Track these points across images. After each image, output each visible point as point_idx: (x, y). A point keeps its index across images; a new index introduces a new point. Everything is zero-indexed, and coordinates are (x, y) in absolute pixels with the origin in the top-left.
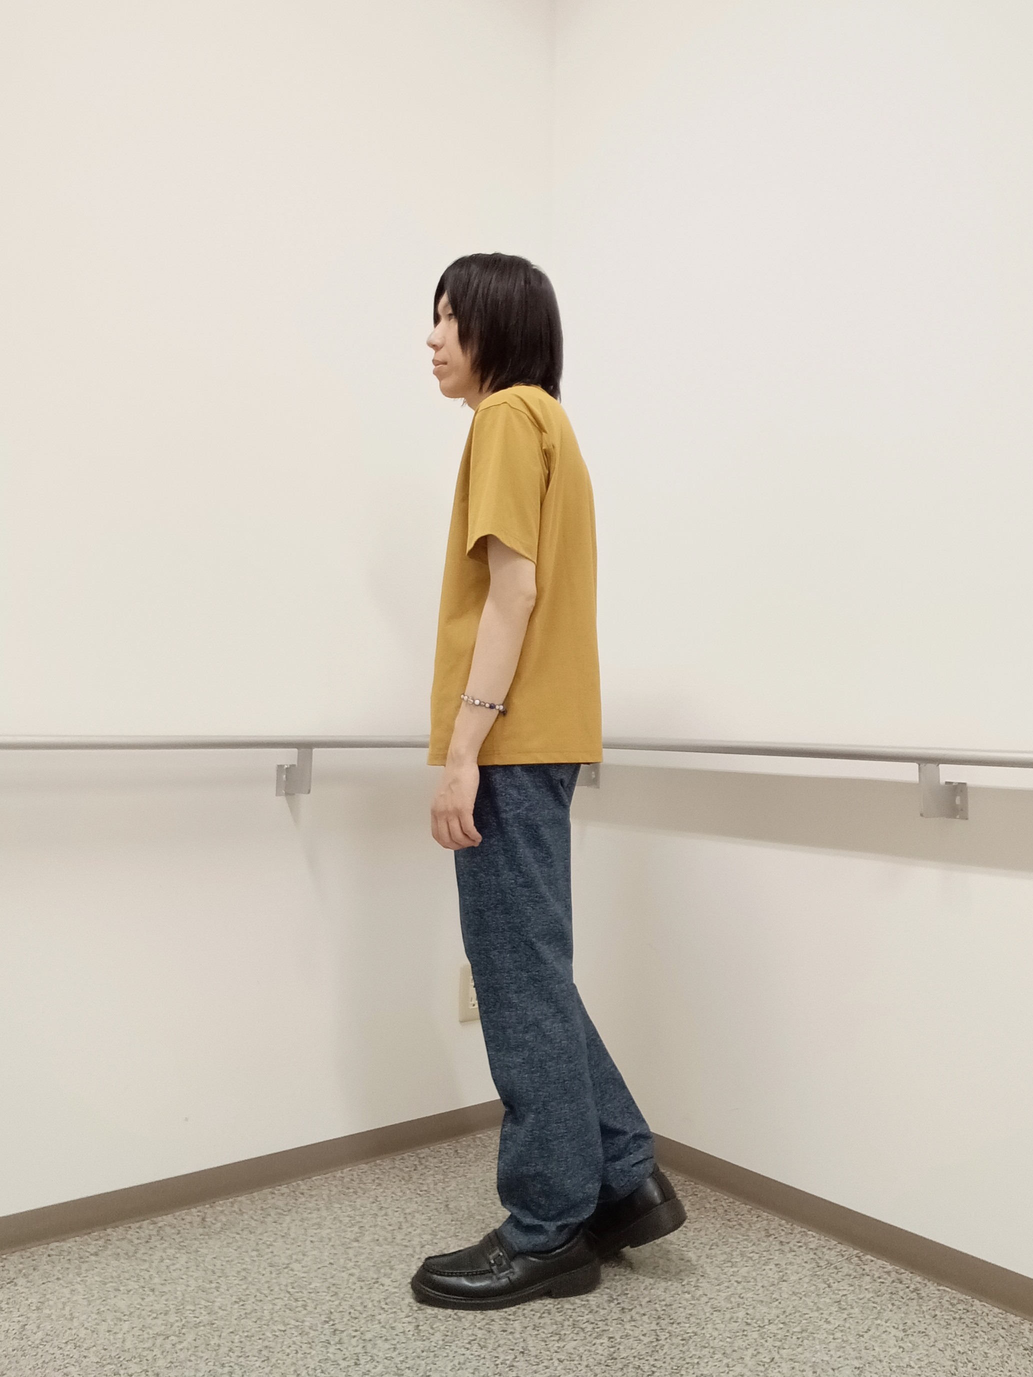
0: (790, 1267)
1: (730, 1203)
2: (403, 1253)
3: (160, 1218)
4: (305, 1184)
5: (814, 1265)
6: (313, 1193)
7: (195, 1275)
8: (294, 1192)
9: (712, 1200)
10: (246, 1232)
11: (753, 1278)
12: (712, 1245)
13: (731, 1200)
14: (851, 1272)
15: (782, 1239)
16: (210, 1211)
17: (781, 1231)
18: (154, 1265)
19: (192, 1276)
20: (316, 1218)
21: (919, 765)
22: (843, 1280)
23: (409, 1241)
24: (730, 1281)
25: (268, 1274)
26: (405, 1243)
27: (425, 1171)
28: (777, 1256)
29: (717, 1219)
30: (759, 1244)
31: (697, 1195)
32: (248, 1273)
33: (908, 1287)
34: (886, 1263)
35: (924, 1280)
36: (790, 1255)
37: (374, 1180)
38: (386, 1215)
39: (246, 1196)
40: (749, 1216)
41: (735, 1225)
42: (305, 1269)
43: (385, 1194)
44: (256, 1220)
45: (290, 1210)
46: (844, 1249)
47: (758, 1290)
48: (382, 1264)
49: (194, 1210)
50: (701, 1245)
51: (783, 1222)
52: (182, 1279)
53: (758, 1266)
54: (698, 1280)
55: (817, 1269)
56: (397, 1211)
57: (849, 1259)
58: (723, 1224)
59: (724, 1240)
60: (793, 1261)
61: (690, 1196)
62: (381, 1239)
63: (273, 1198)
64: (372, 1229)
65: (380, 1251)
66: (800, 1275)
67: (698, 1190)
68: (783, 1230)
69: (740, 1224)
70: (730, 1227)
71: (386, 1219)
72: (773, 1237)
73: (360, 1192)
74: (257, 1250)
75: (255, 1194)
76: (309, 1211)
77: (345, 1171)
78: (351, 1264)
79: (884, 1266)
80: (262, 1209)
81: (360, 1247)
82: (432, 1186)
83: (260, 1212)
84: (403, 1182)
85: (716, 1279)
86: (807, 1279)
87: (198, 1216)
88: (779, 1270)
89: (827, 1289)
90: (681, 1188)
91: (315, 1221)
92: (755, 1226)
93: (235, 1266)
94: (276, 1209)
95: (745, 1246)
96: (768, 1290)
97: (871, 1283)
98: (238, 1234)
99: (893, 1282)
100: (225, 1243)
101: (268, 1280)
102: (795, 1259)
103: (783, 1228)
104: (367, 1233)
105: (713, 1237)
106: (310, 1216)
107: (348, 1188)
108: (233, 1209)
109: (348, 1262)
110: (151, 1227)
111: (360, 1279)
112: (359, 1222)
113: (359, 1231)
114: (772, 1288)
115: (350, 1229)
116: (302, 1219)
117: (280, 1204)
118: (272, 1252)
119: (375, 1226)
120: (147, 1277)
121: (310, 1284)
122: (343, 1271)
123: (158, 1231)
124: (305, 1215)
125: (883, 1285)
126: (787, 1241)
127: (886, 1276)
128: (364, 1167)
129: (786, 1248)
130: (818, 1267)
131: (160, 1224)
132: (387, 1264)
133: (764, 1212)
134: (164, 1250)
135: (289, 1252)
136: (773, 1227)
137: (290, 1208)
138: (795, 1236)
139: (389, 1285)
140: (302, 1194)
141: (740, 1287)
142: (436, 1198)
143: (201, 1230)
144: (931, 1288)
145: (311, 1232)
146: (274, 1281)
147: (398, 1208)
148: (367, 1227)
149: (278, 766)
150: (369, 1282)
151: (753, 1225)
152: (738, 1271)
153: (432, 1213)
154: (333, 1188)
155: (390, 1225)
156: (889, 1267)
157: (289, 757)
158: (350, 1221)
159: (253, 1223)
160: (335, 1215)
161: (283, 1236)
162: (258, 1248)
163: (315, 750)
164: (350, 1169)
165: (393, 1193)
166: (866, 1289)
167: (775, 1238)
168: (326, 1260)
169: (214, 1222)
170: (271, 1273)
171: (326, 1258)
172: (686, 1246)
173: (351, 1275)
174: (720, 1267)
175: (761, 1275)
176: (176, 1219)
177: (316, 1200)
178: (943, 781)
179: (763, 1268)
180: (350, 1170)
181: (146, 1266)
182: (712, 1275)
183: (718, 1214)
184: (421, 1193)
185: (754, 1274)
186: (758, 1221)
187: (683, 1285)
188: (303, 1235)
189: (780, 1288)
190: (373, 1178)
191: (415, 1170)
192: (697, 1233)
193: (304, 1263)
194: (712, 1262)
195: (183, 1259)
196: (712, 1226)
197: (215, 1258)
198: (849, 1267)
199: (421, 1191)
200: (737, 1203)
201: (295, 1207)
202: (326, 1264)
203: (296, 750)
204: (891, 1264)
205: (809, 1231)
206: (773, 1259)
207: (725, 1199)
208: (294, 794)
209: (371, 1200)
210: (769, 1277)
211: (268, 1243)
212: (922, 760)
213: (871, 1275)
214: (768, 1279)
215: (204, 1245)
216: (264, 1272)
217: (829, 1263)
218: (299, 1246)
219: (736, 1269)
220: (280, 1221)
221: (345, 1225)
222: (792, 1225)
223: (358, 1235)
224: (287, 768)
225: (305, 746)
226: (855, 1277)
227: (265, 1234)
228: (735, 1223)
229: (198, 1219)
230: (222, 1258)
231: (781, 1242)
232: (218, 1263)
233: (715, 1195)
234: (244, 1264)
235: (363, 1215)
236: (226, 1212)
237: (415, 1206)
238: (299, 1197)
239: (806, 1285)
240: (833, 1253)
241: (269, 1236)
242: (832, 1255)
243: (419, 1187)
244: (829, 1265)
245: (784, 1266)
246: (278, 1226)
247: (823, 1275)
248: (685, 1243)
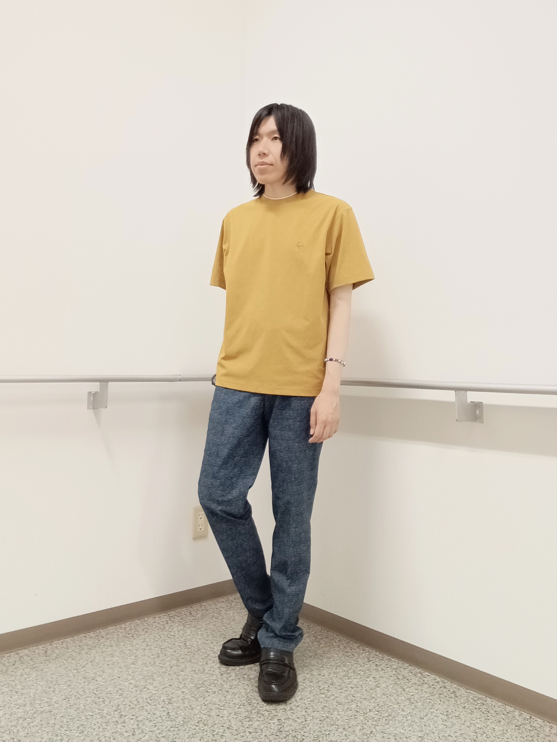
0: (382, 679)
1: (347, 642)
2: (160, 671)
3: (21, 651)
4: (104, 632)
5: (395, 678)
6: (109, 636)
7: (41, 683)
8: (97, 636)
9: (337, 641)
10: (70, 659)
11: (360, 686)
12: (337, 667)
14: (417, 682)
15: (377, 663)
16: (49, 647)
18: (17, 678)
19: (39, 684)
20: (111, 651)
21: (455, 392)
22: (412, 686)
23: (164, 664)
24: (347, 687)
25: (83, 683)
26: (161, 665)
27: (173, 624)
28: (374, 673)
29: (339, 652)
30: (364, 666)
31: (328, 638)
32: (71, 682)
33: (449, 691)
34: (437, 677)
35: (458, 686)
36: (381, 672)
37: (143, 629)
38: (150, 649)
39: (70, 638)
40: (358, 650)
42: (104, 680)
43: (149, 637)
44: (76, 652)
45: (95, 646)
46: (413, 669)
47: (363, 692)
48: (148, 678)
49: (40, 647)
50: (331, 667)
51: (378, 653)
52: (34, 686)
53: (363, 678)
54: (329, 686)
55: (397, 680)
56: (157, 647)
57: (415, 675)
58: (343, 654)
59: (344, 664)
60: (383, 675)
61: (325, 638)
62: (147, 663)
63: (86, 640)
64: (142, 657)
65: (147, 670)
66: (387, 683)
67: (329, 635)
68: (377, 658)
69: (353, 655)
70: (347, 656)
71: (150, 652)
72: (372, 662)
73: (135, 636)
74: (77, 669)
75: (75, 637)
76: (106, 647)
77: (127, 624)
78: (130, 677)
79: (435, 679)
81: (135, 668)
82: (177, 633)
83: (78, 647)
84: (160, 630)
85: (339, 686)
86: (391, 686)
87: (43, 650)
88: (375, 681)
89: (403, 692)
90: (319, 634)
91: (109, 653)
92: (362, 656)
93: (64, 679)
94: (87, 646)
95: (356, 667)
96: (369, 692)
97: (427, 688)
98: (66, 660)
99: (441, 688)
100: (58, 665)
101: (83, 686)
103: (378, 657)
104: (139, 660)
105: (337, 662)
106: (107, 650)
107: (129, 634)
108: (63, 646)
109: (128, 676)
110: (16, 656)
111: (135, 686)
112: (135, 653)
113: (135, 658)
114: (371, 691)
115: (129, 657)
116: (102, 651)
117: (90, 643)
118: (85, 671)
119: (144, 656)
120: (13, 685)
121: (107, 689)
122: (126, 682)
123: (20, 659)
124: (104, 649)
125: (435, 689)
126: (380, 664)
127: (436, 684)
128: (138, 622)
129: (379, 668)
130: (398, 679)
131: (21, 655)
132: (151, 677)
133: (367, 648)
134: (23, 669)
135: (95, 671)
136: (372, 656)
137: (95, 645)
138: (385, 661)
139: (152, 690)
140: (102, 637)
141: (353, 690)
142: (179, 640)
143: (44, 658)
144: (462, 691)
145: (108, 659)
146: (86, 687)
147: (157, 645)
148: (139, 656)
149: (89, 392)
150: (141, 688)
151: (360, 655)
152: (352, 681)
153: (176, 648)
155: (152, 655)
156: (438, 679)
157: (95, 387)
158: (130, 653)
159: (74, 654)
160: (121, 650)
161: (91, 662)
163: (110, 383)
164: (130, 623)
165: (154, 637)
166: (425, 692)
167: (374, 662)
168: (116, 675)
169: (52, 653)
170: (85, 682)
172: (322, 667)
173: (131, 683)
174: (342, 679)
175: (366, 684)
176: (30, 651)
177: (110, 641)
178: (469, 401)
179: (366, 679)
180: (130, 624)
181: (13, 679)
182: (337, 684)
183: (340, 649)
184: (171, 637)
185: (361, 683)
186: (363, 653)
187: (321, 690)
188: (103, 660)
189: (376, 691)
191: (167, 623)
192: (329, 660)
193: (103, 677)
194: (336, 676)
195: (34, 674)
196: (337, 655)
197: (52, 674)
198: (415, 679)
199: (170, 636)
200: (351, 643)
201: (98, 645)
202: (116, 677)
203: (99, 383)
204: (439, 677)
205: (393, 658)
206: (372, 674)
207: (345, 640)
208: (97, 408)
209: (142, 641)
210: (369, 685)
211: (83, 665)
212: (457, 389)
213: (428, 683)
215: (46, 666)
216: (80, 682)
218: (100, 667)
219: (351, 680)
220: (89, 653)
221: (127, 655)
222: (383, 655)
223: (134, 661)
224: (94, 394)
225: (104, 381)
226: (419, 685)
227: (81, 660)
228: (350, 654)
229: (43, 652)
230: (57, 674)
231: (376, 665)
232: (55, 677)
233: (339, 638)
234: (69, 677)
235: (137, 650)
236: (59, 648)
237: (167, 644)
238: (101, 639)
239: (390, 690)
241: (84, 661)
242: (405, 672)
243: (169, 634)
244: (404, 678)
245: (378, 679)
246: (89, 656)
247: (400, 684)
248: (321, 665)
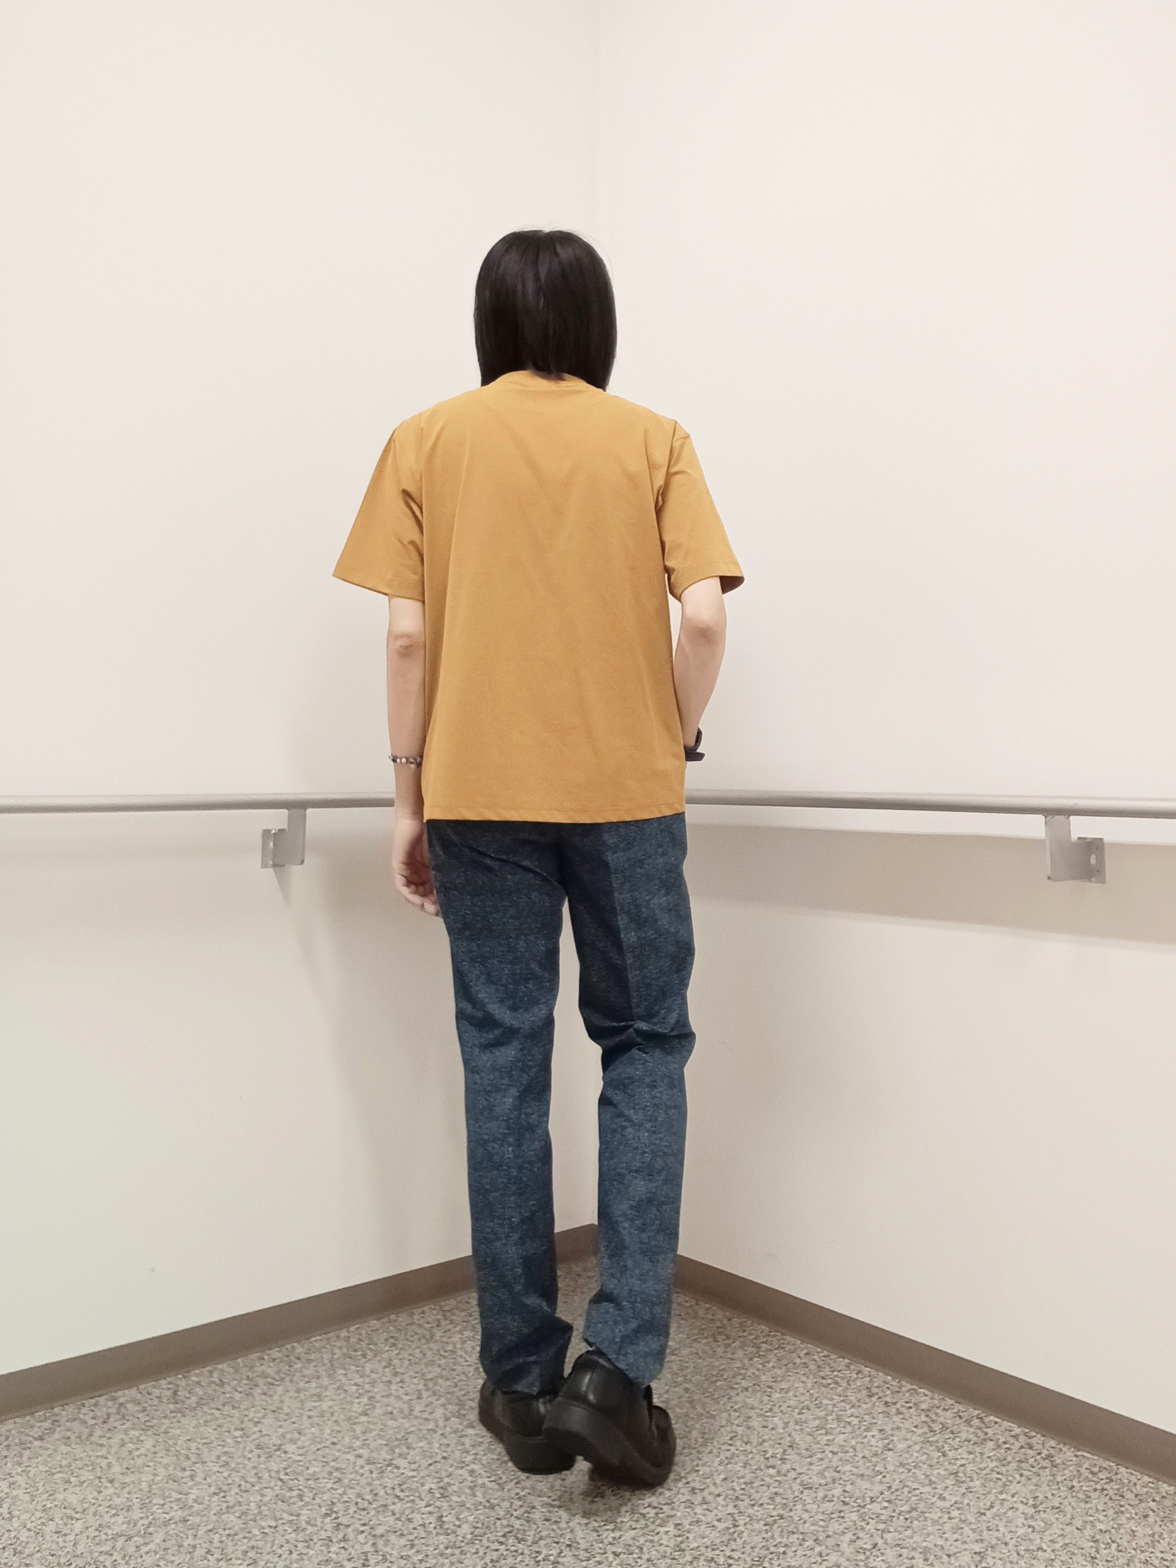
0: (897, 1433)
1: (824, 1356)
2: (423, 1427)
3: (120, 1393)
4: (302, 1347)
5: (926, 1429)
6: (313, 1357)
7: (165, 1461)
8: (287, 1356)
9: (802, 1354)
10: (227, 1408)
11: (852, 1447)
12: (802, 1409)
13: (826, 1353)
14: (971, 1436)
15: (888, 1399)
16: (183, 1383)
17: (886, 1390)
18: (113, 1450)
19: (160, 1463)
20: (316, 1387)
21: (1046, 817)
22: (961, 1447)
23: (431, 1413)
24: (824, 1452)
25: (255, 1459)
26: (425, 1415)
27: (451, 1326)
28: (881, 1420)
29: (808, 1377)
30: (859, 1406)
31: (784, 1348)
32: (230, 1457)
33: (1039, 1454)
34: (1013, 1425)
35: (1059, 1444)
36: (896, 1419)
37: (386, 1340)
38: (401, 1381)
39: (229, 1362)
40: (848, 1372)
41: (830, 1384)
42: (301, 1452)
43: (400, 1357)
44: (240, 1392)
45: (282, 1379)
46: (962, 1409)
47: (858, 1462)
48: (397, 1443)
49: (163, 1382)
50: (789, 1409)
51: (889, 1378)
52: (148, 1466)
53: (858, 1432)
54: (785, 1451)
55: (929, 1434)
56: (415, 1378)
57: (968, 1422)
58: (816, 1383)
59: (817, 1402)
60: (901, 1425)
61: (776, 1349)
62: (395, 1412)
63: (262, 1365)
64: (385, 1400)
65: (394, 1426)
66: (908, 1442)
67: (785, 1342)
68: (888, 1388)
69: (837, 1383)
70: (825, 1387)
71: (402, 1387)
72: (876, 1397)
73: (370, 1355)
74: (242, 1429)
75: (239, 1360)
76: (307, 1380)
77: (352, 1329)
78: (358, 1443)
79: (1011, 1429)
80: (248, 1378)
81: (369, 1422)
82: (459, 1346)
83: (245, 1382)
84: (423, 1341)
85: (807, 1449)
86: (917, 1447)
87: (169, 1389)
88: (883, 1437)
89: (942, 1458)
90: (765, 1339)
91: (313, 1391)
92: (855, 1384)
93: (214, 1449)
94: (266, 1378)
95: (843, 1409)
96: (870, 1461)
97: (994, 1449)
98: (219, 1409)
99: (1022, 1447)
100: (201, 1421)
101: (256, 1465)
102: (903, 1423)
103: (888, 1386)
104: (378, 1405)
105: (802, 1399)
106: (307, 1385)
107: (356, 1351)
108: (212, 1379)
109: (354, 1440)
110: (110, 1404)
111: (369, 1462)
112: (369, 1391)
113: (370, 1402)
114: (874, 1459)
115: (356, 1400)
116: (298, 1389)
117: (270, 1371)
118: (260, 1431)
119: (389, 1396)
120: (104, 1465)
121: (308, 1468)
122: (348, 1453)
123: (119, 1408)
124: (302, 1385)
125: (1009, 1452)
126: (894, 1401)
127: (1012, 1440)
128: (374, 1323)
129: (893, 1410)
130: (932, 1431)
131: (122, 1400)
132: (403, 1442)
133: (866, 1366)
134: (126, 1432)
135: (281, 1430)
136: (876, 1385)
137: (283, 1376)
138: (904, 1395)
139: (405, 1468)
140: (299, 1359)
141: (835, 1459)
142: (462, 1360)
143: (171, 1406)
144: (1067, 1454)
145: (310, 1404)
146: (262, 1466)
147: (417, 1372)
148: (378, 1397)
149: (264, 830)
150: (380, 1465)
151: (852, 1383)
152: (834, 1439)
153: (458, 1378)
154: (336, 1350)
155: (406, 1394)
156: (1017, 1430)
157: (278, 819)
158: (357, 1390)
159: (237, 1396)
160: (338, 1384)
161: (274, 1411)
162: (243, 1426)
163: (309, 811)
164: (357, 1326)
165: (410, 1355)
166: (989, 1457)
167: (879, 1398)
168: (327, 1440)
169: (188, 1396)
170: (259, 1456)
171: (328, 1437)
172: (771, 1410)
173: (359, 1456)
174: (812, 1435)
175: (862, 1443)
176: (140, 1393)
177: (315, 1366)
178: (1074, 837)
179: (865, 1434)
180: (358, 1328)
181: (103, 1452)
182: (803, 1445)
183: (810, 1370)
184: (446, 1354)
185: (853, 1442)
186: (857, 1378)
187: (767, 1459)
188: (298, 1408)
189: (884, 1459)
190: (386, 1337)
191: (438, 1326)
192: (785, 1395)
193: (300, 1443)
194: (802, 1429)
195: (149, 1444)
196: (802, 1385)
197: (189, 1440)
198: (967, 1431)
199: (445, 1352)
200: (833, 1357)
201: (289, 1375)
202: (328, 1443)
203: (285, 811)
204: (1019, 1427)
205: (921, 1388)
206: (876, 1423)
207: (819, 1353)
208: (283, 866)
209: (384, 1364)
210: (871, 1446)
211: (256, 1420)
212: (1048, 812)
213: (995, 1439)
214: (869, 1448)
215: (176, 1424)
216: (250, 1456)
217: (944, 1427)
218: (294, 1423)
219: (830, 1437)
220: (270, 1393)
221: (351, 1396)
222: (899, 1382)
223: (367, 1407)
224: (274, 834)
225: (297, 807)
226: (975, 1443)
227: (253, 1409)
228: (830, 1381)
229: (169, 1393)
230: (199, 1441)
231: (886, 1403)
232: (193, 1446)
233: (806, 1348)
234: (223, 1446)
235: (373, 1383)
236: (203, 1384)
237: (439, 1370)
238: (295, 1363)
239: (915, 1454)
240: (949, 1414)
241: (257, 1411)
242: (947, 1417)
243: (443, 1348)
244: (944, 1429)
245: (890, 1432)
246: (268, 1399)
247: (937, 1442)
248: (769, 1407)
